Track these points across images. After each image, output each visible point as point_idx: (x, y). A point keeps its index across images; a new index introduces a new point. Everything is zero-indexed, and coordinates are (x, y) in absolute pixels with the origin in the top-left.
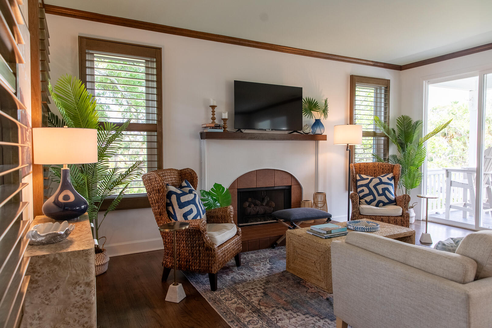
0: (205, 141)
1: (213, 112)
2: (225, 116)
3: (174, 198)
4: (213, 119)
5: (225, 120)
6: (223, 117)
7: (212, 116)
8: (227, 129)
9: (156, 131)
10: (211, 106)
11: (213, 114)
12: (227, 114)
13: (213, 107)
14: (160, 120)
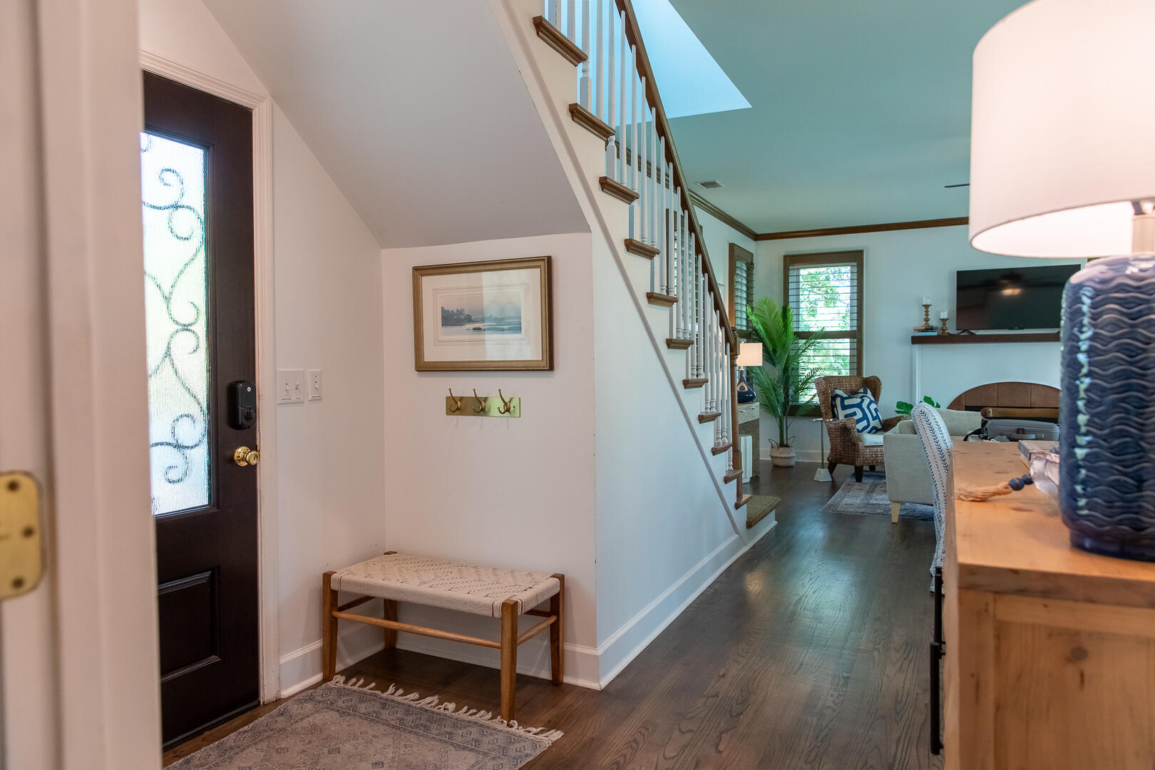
0: (916, 347)
1: (927, 312)
2: (944, 315)
3: (838, 401)
4: (927, 320)
5: (944, 321)
6: (942, 318)
7: (925, 317)
8: (947, 331)
9: (855, 338)
10: (923, 306)
11: (927, 315)
12: (946, 312)
13: (927, 306)
14: (860, 326)
